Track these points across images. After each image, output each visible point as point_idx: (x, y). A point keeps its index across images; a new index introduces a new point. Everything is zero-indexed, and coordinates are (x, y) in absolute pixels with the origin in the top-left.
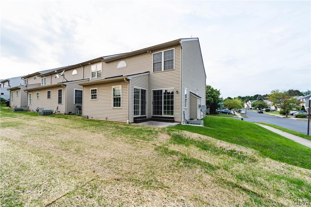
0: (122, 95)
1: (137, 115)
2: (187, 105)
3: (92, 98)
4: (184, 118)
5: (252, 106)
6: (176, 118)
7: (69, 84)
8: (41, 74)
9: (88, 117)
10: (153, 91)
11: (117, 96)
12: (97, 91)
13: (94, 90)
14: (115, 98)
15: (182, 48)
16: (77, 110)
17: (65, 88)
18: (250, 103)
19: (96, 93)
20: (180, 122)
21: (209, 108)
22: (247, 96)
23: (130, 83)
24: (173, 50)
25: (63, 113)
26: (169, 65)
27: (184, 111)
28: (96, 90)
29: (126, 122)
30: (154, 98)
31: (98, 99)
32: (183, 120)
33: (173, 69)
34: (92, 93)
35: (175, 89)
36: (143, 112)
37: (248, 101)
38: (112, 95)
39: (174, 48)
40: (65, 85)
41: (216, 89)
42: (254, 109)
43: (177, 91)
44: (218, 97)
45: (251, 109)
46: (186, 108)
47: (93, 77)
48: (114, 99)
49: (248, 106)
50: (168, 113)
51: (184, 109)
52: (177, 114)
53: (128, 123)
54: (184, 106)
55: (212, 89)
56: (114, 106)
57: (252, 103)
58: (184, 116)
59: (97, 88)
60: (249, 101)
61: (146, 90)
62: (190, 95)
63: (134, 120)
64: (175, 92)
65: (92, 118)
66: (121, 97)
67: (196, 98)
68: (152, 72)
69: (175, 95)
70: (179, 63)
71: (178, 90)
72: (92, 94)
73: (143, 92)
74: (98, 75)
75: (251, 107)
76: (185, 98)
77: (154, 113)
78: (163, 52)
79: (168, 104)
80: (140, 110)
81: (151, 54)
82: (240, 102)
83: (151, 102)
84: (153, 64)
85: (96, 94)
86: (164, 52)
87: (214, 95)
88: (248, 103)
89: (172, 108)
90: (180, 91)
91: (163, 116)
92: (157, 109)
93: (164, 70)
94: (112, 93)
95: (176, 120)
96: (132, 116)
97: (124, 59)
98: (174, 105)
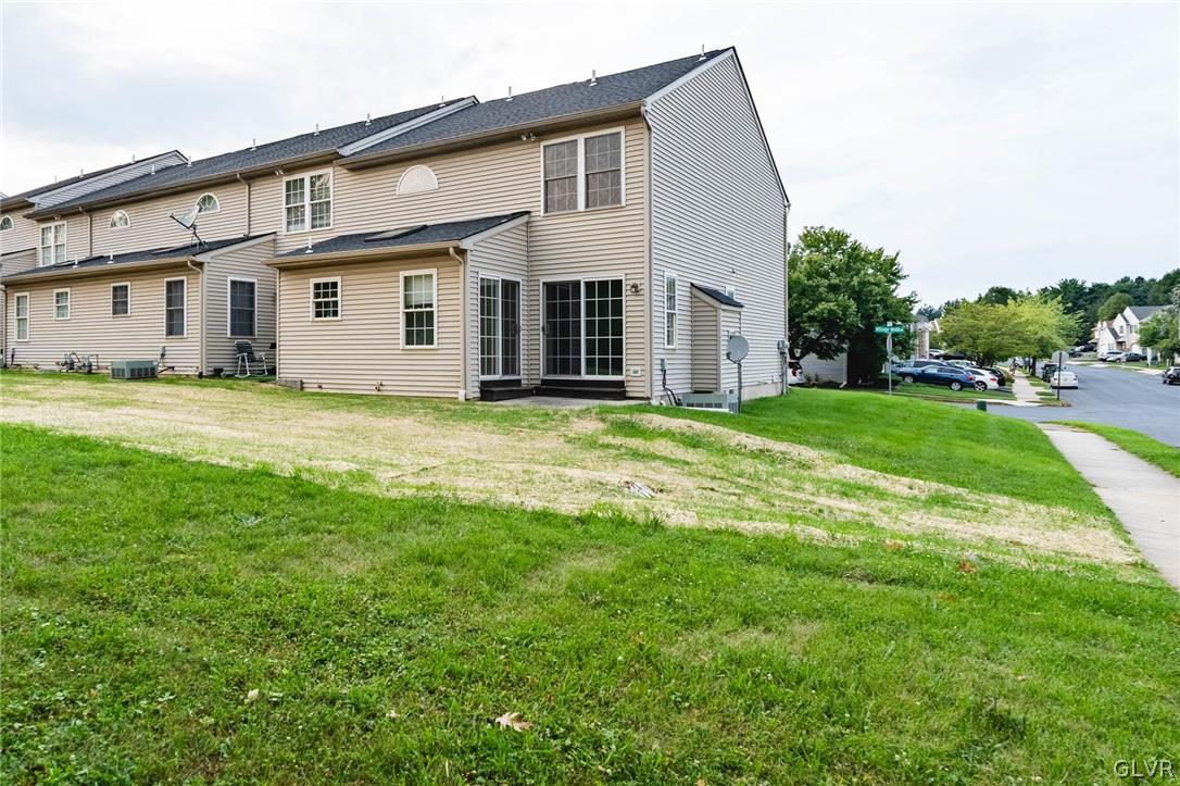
0: (440, 303)
1: (489, 373)
2: (678, 337)
3: (318, 314)
4: (664, 384)
5: (1145, 343)
6: (631, 384)
7: (212, 258)
8: (36, 208)
9: (302, 383)
10: (544, 283)
11: (420, 306)
12: (339, 286)
13: (326, 285)
14: (412, 313)
15: (649, 129)
16: (243, 360)
17: (199, 273)
18: (1134, 320)
19: (335, 294)
20: (648, 398)
21: (844, 356)
22: (1126, 279)
23: (469, 263)
24: (619, 133)
25: (193, 372)
26: (605, 189)
27: (662, 360)
28: (335, 285)
29: (455, 396)
30: (551, 311)
31: (344, 318)
32: (658, 391)
33: (619, 202)
34: (317, 295)
35: (629, 277)
36: (510, 366)
37: (1122, 311)
38: (402, 305)
39: (621, 129)
40: (200, 265)
41: (881, 251)
42: (1155, 358)
43: (635, 286)
44: (888, 293)
45: (1134, 359)
46: (674, 350)
47: (292, 227)
48: (409, 316)
49: (1120, 344)
50: (604, 369)
51: (663, 351)
52: (636, 370)
53: (462, 399)
54: (661, 341)
55: (855, 248)
56: (409, 341)
57: (1145, 320)
58: (664, 379)
59: (337, 279)
60: (1128, 312)
61: (519, 283)
62: (693, 296)
63: (481, 392)
64: (629, 288)
65: (320, 387)
66: (435, 309)
67: (716, 309)
68: (542, 214)
69: (627, 297)
70: (641, 185)
71: (638, 282)
72: (319, 300)
73: (510, 288)
74: (313, 219)
75: (1137, 350)
76: (666, 311)
77: (552, 367)
78: (581, 138)
79: (603, 332)
80: (500, 356)
81: (537, 144)
82: (1055, 321)
83: (537, 327)
84: (542, 184)
85: (334, 299)
86: (586, 139)
87: (863, 284)
88: (1118, 322)
89: (618, 347)
90: (646, 287)
91: (585, 377)
92: (560, 351)
93: (587, 206)
94: (402, 295)
95: (631, 390)
96: (476, 377)
97: (427, 160)
98: (624, 337)
